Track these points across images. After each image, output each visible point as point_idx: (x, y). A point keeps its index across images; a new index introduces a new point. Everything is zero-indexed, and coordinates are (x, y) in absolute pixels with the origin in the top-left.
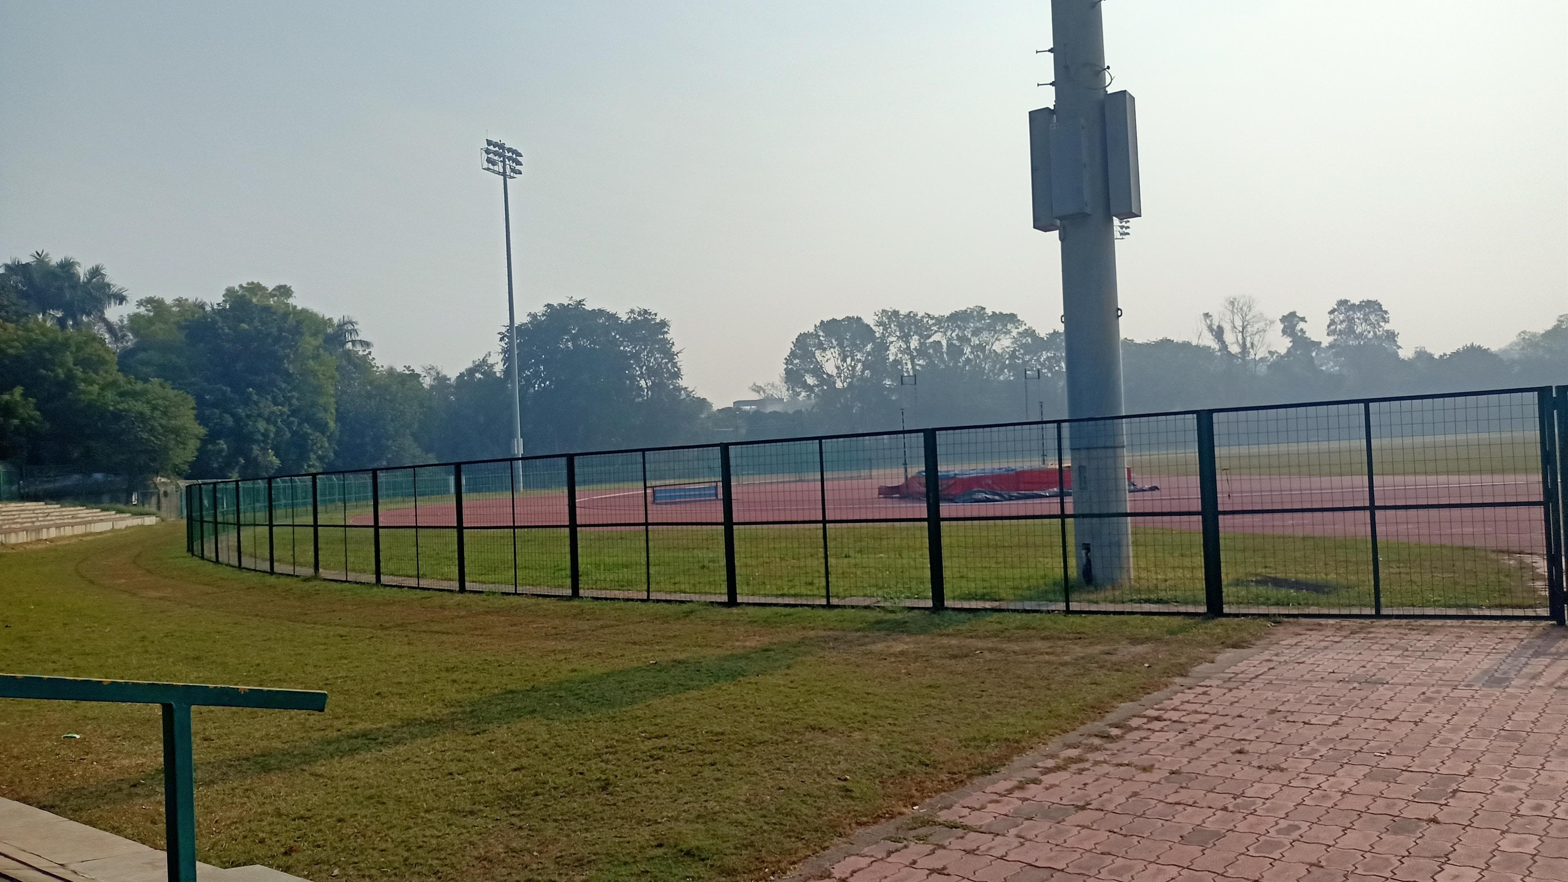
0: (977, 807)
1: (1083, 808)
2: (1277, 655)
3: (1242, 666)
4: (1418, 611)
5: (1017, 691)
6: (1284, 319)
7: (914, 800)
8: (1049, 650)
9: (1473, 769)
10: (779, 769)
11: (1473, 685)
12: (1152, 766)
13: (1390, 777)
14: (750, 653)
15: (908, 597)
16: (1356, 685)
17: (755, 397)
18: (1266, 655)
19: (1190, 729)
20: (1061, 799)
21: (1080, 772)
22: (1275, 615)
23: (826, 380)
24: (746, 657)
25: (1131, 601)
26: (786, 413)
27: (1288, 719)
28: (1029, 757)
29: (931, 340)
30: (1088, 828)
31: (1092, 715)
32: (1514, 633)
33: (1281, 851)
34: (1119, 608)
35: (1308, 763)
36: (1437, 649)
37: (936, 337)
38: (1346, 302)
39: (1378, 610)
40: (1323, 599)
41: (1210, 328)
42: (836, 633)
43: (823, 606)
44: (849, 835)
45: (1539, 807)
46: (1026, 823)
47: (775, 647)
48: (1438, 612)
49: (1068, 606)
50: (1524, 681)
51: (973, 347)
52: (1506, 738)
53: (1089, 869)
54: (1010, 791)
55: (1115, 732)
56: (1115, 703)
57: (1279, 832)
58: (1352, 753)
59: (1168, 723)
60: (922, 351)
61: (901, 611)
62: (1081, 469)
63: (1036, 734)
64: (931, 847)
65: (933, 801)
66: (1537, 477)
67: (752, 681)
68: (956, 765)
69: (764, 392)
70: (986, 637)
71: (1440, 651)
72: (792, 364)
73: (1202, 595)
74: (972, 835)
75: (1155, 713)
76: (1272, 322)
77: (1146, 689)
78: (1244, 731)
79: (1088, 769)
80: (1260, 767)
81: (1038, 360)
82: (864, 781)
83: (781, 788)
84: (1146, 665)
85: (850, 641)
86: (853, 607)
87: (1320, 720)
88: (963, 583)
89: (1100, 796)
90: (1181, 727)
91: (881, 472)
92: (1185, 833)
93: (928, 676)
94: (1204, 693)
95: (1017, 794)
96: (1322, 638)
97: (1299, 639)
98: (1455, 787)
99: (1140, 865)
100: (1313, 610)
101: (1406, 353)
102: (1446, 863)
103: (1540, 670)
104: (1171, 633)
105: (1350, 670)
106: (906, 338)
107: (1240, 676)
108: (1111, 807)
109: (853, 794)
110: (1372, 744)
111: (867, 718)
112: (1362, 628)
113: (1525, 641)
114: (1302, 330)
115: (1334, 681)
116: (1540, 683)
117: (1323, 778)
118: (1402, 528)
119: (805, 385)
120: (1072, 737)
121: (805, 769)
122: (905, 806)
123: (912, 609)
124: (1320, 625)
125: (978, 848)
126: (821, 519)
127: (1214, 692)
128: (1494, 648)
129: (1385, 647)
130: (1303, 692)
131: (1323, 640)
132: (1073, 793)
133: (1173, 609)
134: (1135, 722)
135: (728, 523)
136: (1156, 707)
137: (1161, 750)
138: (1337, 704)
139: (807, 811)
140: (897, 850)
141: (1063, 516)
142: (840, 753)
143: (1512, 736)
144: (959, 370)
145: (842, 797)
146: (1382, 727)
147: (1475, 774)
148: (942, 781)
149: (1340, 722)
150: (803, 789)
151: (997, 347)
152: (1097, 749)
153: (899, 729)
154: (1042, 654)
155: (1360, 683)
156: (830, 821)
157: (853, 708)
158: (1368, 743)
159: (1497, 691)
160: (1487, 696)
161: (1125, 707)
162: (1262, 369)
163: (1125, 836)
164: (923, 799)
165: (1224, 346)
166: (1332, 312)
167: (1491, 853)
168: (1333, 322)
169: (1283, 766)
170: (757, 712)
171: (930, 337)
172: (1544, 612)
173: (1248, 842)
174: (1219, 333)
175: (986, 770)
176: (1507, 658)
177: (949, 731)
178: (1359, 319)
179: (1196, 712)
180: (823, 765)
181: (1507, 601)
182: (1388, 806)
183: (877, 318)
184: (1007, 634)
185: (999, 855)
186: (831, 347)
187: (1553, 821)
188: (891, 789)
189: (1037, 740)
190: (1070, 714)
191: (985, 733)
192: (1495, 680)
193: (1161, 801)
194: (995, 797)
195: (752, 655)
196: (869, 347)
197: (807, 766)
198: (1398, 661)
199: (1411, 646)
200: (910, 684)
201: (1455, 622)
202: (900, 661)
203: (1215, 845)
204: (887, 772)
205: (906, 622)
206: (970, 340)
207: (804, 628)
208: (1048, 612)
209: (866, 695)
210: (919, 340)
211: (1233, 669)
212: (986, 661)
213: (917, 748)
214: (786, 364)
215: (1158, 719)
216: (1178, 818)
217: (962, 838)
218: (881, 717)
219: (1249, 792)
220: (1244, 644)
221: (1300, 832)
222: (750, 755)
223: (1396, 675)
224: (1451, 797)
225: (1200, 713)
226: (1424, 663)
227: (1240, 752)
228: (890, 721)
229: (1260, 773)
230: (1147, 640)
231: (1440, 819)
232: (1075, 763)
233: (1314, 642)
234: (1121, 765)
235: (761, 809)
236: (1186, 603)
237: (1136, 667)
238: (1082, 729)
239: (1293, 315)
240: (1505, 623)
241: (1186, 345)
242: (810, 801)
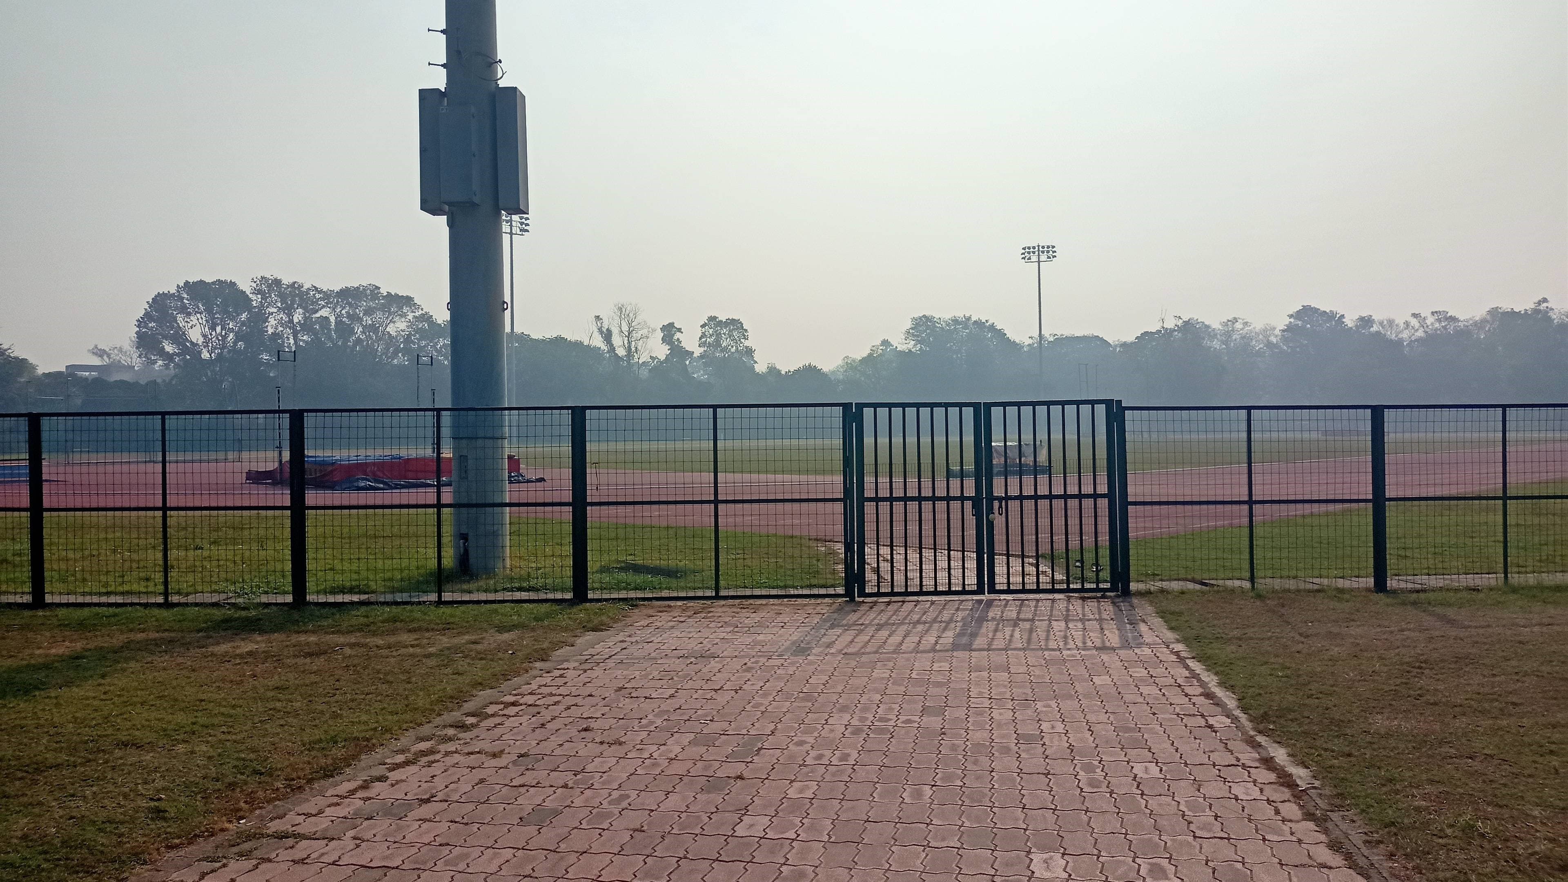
0: (314, 813)
1: (428, 801)
2: (630, 636)
3: (598, 648)
4: (748, 592)
5: (374, 687)
6: (663, 328)
7: (241, 814)
8: (416, 642)
9: (775, 729)
10: (73, 796)
11: (783, 655)
12: (502, 752)
13: (709, 741)
14: (53, 662)
15: (266, 593)
16: (693, 659)
17: (96, 361)
18: (620, 637)
19: (544, 711)
20: (406, 795)
21: (430, 764)
22: (632, 599)
23: (188, 349)
24: (46, 666)
25: (504, 589)
26: (136, 384)
27: (633, 695)
28: (379, 753)
29: (318, 315)
30: (430, 821)
31: (450, 705)
32: (818, 608)
33: (610, 821)
34: (491, 597)
35: (644, 734)
36: (760, 624)
37: (324, 313)
38: (715, 318)
39: (717, 592)
40: (674, 582)
41: (600, 330)
42: (173, 635)
43: (159, 605)
44: (156, 861)
45: (820, 757)
46: (366, 823)
47: (87, 654)
48: (764, 592)
49: (440, 597)
50: (821, 649)
51: (364, 327)
52: (804, 699)
53: (425, 863)
54: (352, 792)
55: (471, 720)
56: (474, 692)
57: (610, 803)
58: (682, 722)
59: (523, 707)
60: (307, 326)
61: (255, 608)
62: (462, 459)
63: (388, 730)
64: (254, 862)
65: (264, 812)
66: (839, 479)
67: (53, 695)
68: (295, 770)
69: (109, 356)
70: (349, 632)
71: (762, 627)
72: (145, 327)
73: (569, 582)
74: (304, 843)
75: (511, 699)
76: (654, 330)
77: (506, 677)
78: (592, 709)
79: (438, 761)
80: (602, 743)
81: (434, 346)
82: (182, 798)
83: (72, 818)
84: (510, 652)
85: (190, 643)
86: (197, 605)
87: (659, 694)
88: (330, 575)
89: (446, 787)
90: (534, 710)
91: (254, 454)
92: (524, 814)
93: (276, 677)
94: (561, 676)
95: (360, 794)
96: (670, 618)
97: (651, 620)
98: (760, 745)
99: (476, 852)
100: (665, 593)
101: (761, 368)
102: (745, 814)
103: (834, 640)
104: (537, 619)
105: (689, 647)
106: (288, 310)
107: (595, 657)
108: (456, 797)
109: (167, 815)
110: (699, 712)
111: (196, 728)
112: (703, 608)
113: (826, 615)
114: (678, 339)
115: (675, 657)
116: (833, 651)
117: (655, 747)
118: (739, 520)
119: (162, 353)
120: (426, 730)
121: (108, 792)
122: (230, 822)
123: (267, 605)
124: (670, 606)
125: (309, 856)
126: (160, 505)
127: (570, 674)
128: (803, 623)
129: (720, 625)
130: (648, 669)
131: (670, 621)
132: (420, 786)
133: (542, 596)
134: (490, 710)
135: (36, 509)
136: (514, 692)
137: (513, 735)
138: (675, 678)
139: (104, 841)
140: (212, 871)
141: (439, 506)
142: (156, 770)
143: (808, 697)
144: (348, 350)
145: (152, 819)
146: (708, 697)
147: (777, 733)
148: (278, 789)
149: (676, 694)
150: (103, 815)
151: (391, 329)
152: (450, 739)
153: (234, 737)
154: (406, 647)
155: (696, 658)
156: (132, 848)
157: (181, 718)
158: (696, 712)
159: (800, 659)
160: (793, 664)
161: (486, 694)
162: (644, 373)
163: (467, 824)
164: (252, 811)
165: (612, 349)
166: (703, 326)
167: (781, 800)
168: (703, 335)
169: (622, 740)
170: (52, 731)
171: (317, 311)
172: (841, 590)
173: (581, 816)
174: (607, 336)
175: (329, 773)
176: (811, 630)
177: (293, 734)
178: (724, 334)
179: (551, 695)
180: (132, 785)
181: (814, 581)
182: (706, 768)
183: (254, 285)
184: (372, 628)
185: (331, 861)
186: (197, 312)
187: (829, 768)
188: (215, 804)
189: (389, 736)
190: (428, 706)
191: (332, 733)
192: (801, 649)
193: (506, 785)
194: (336, 800)
195: (56, 664)
196: (244, 316)
197: (111, 787)
198: (729, 636)
199: (741, 623)
200: (255, 688)
201: (776, 601)
202: (246, 663)
203: (551, 822)
204: (211, 786)
205: (260, 619)
206: (362, 319)
207: (131, 631)
208: (419, 603)
209: (198, 703)
210: (304, 314)
211: (591, 651)
212: (344, 658)
213: (252, 756)
214: (139, 326)
215: (514, 704)
216: (520, 800)
217: (292, 847)
218: (213, 725)
219: (589, 768)
220: (602, 627)
221: (629, 800)
222: (35, 782)
223: (726, 650)
224: (756, 755)
225: (555, 695)
226: (749, 637)
227: (586, 730)
228: (224, 729)
229: (599, 749)
230: (514, 627)
231: (745, 775)
232: (426, 756)
233: (663, 623)
234: (472, 753)
235: (41, 845)
236: (554, 590)
237: (500, 655)
238: (438, 721)
239: (671, 325)
240: (813, 601)
241: (578, 345)
242: (109, 827)
